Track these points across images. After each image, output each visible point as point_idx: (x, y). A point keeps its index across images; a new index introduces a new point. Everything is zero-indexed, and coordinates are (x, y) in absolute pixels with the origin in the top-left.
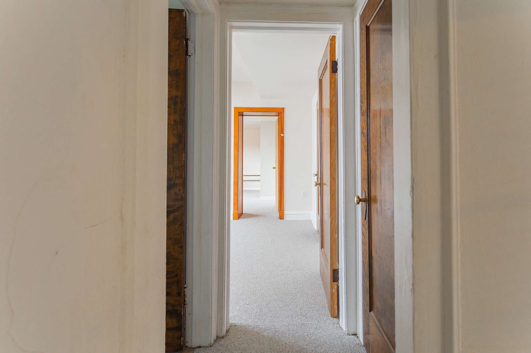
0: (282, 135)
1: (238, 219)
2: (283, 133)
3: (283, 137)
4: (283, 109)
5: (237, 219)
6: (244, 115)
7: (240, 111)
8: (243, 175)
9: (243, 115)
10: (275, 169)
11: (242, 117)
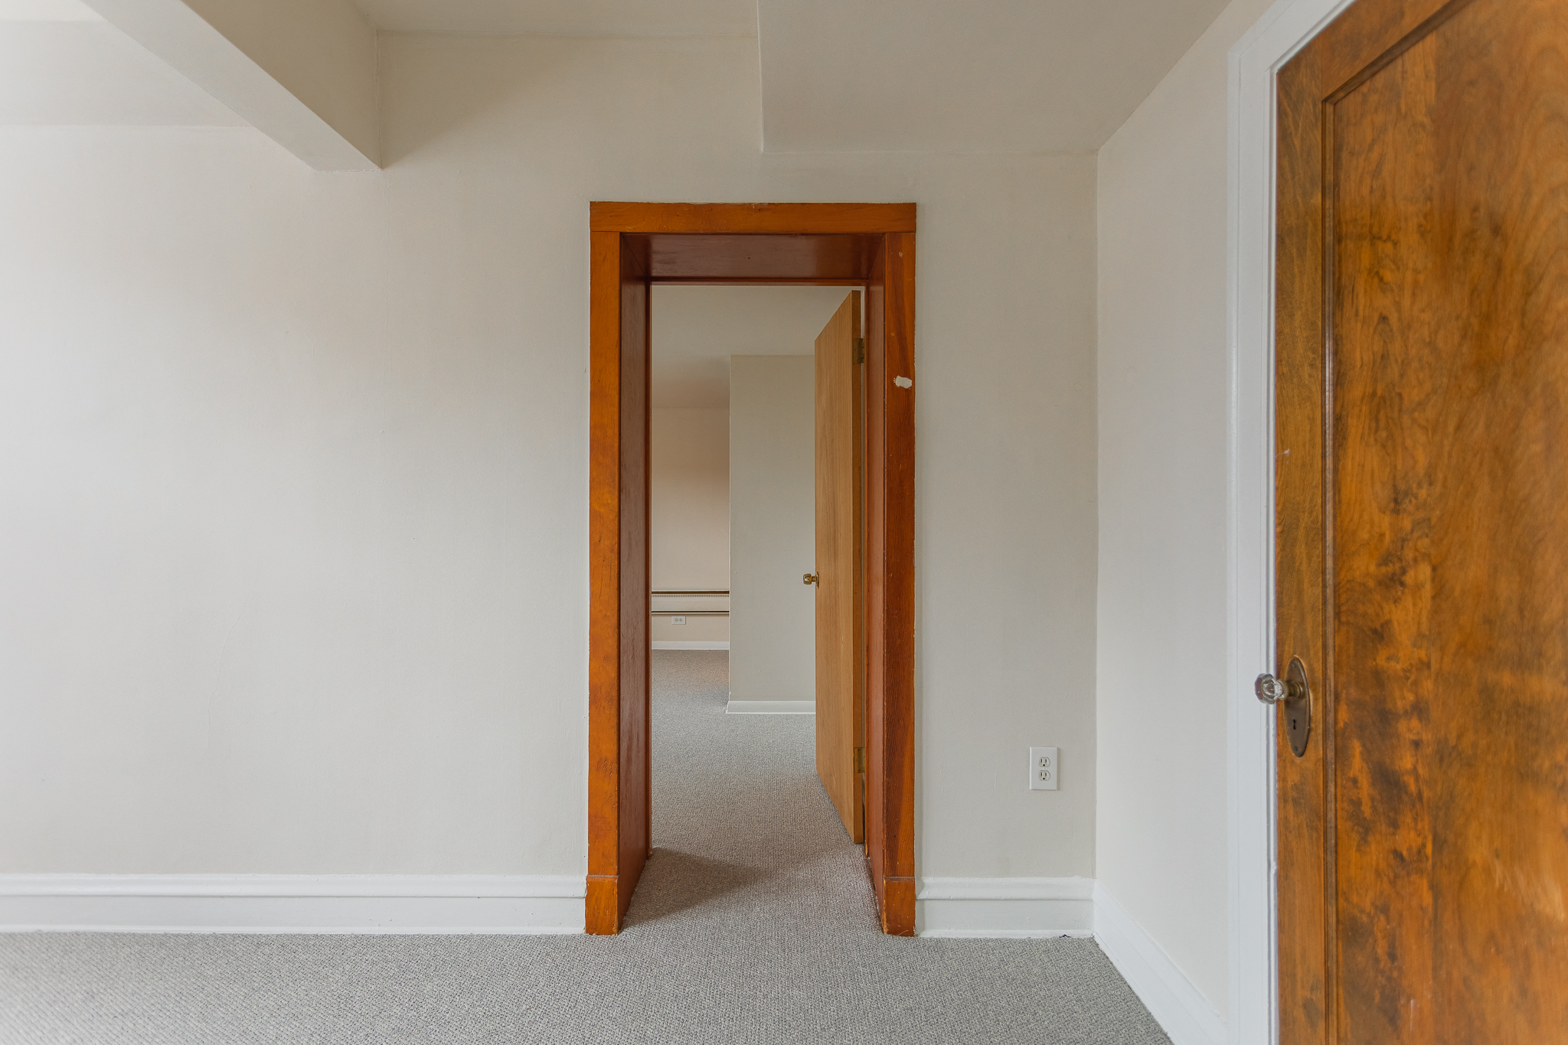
0: (901, 382)
1: (620, 929)
2: (909, 372)
3: (910, 393)
4: (908, 212)
5: (615, 929)
6: (654, 273)
7: (629, 229)
8: (654, 587)
9: (647, 280)
10: (814, 584)
11: (640, 289)
